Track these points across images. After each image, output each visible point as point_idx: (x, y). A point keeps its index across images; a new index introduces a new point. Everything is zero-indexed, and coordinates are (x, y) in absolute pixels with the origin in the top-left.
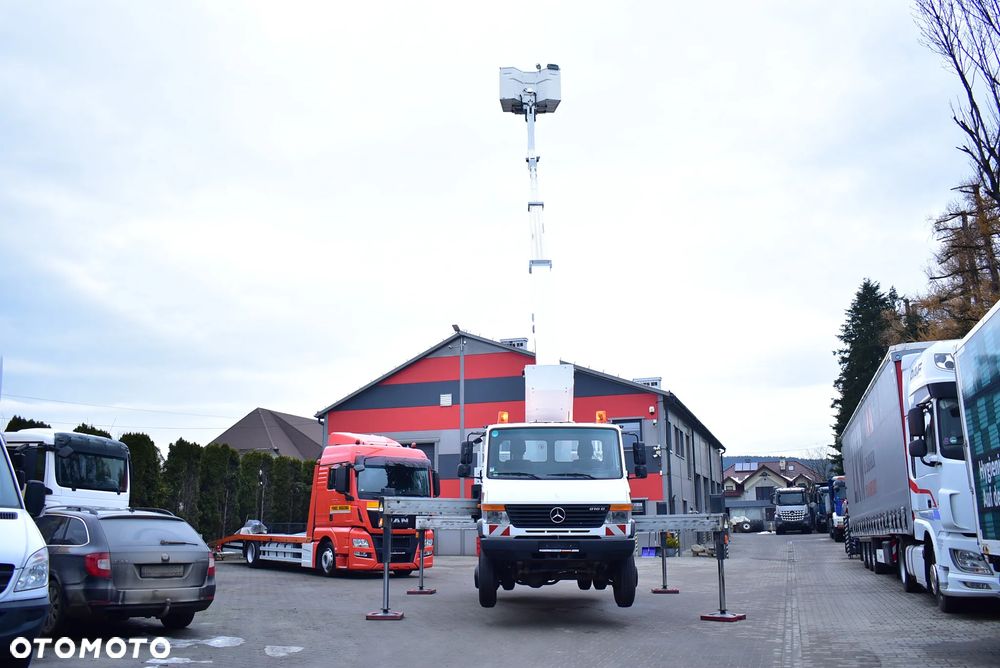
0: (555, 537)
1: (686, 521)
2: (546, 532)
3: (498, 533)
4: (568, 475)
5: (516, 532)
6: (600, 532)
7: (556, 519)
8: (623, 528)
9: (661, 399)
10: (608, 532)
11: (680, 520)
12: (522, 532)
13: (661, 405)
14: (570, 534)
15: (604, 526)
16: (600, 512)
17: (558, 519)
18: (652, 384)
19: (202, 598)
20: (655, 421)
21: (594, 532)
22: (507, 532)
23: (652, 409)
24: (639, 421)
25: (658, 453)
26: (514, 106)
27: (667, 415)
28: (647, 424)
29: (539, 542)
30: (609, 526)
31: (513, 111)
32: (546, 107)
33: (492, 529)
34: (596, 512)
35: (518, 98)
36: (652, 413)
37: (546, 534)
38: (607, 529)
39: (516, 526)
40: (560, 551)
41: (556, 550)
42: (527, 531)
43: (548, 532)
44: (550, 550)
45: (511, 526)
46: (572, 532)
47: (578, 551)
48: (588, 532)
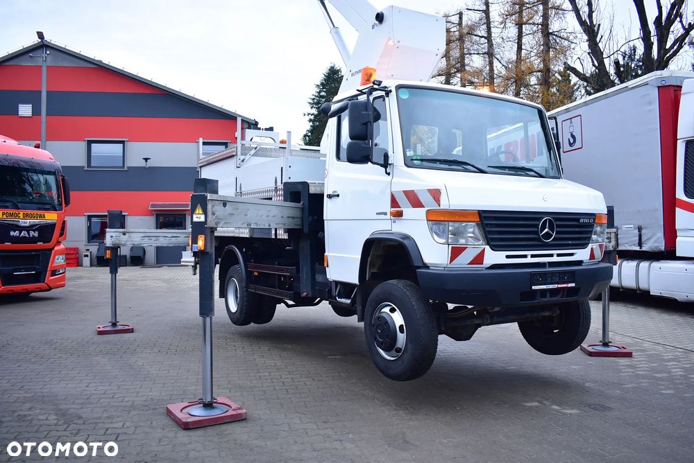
0: (544, 265)
2: (529, 257)
3: (464, 260)
5: (494, 257)
6: (585, 254)
7: (545, 236)
10: (592, 256)
12: (500, 257)
14: (555, 259)
15: (590, 246)
16: (589, 224)
17: (547, 236)
21: (579, 255)
22: (479, 259)
24: (225, 144)
30: (594, 246)
33: (456, 252)
34: (584, 225)
37: (529, 260)
38: (592, 249)
39: (494, 248)
40: (556, 286)
41: (551, 286)
42: (508, 257)
43: (533, 256)
44: (544, 287)
45: (487, 248)
46: (559, 255)
47: (573, 285)
48: (572, 255)
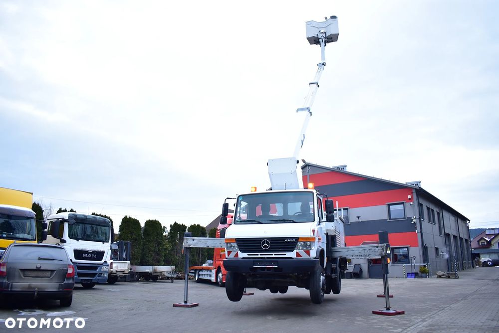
0: (264, 258)
1: (365, 250)
2: (259, 255)
3: (232, 256)
4: (280, 220)
5: (242, 255)
6: (292, 255)
7: (264, 247)
8: (308, 253)
9: (414, 191)
10: (298, 255)
11: (361, 249)
12: (245, 255)
13: (414, 194)
14: (274, 256)
15: (295, 251)
16: (292, 242)
17: (266, 247)
18: (416, 185)
19: (61, 290)
20: (412, 203)
21: (288, 255)
22: (237, 255)
23: (409, 197)
24: (403, 203)
25: (414, 220)
26: (315, 41)
27: (418, 199)
28: (407, 205)
29: (254, 261)
30: (298, 251)
31: (315, 44)
32: (332, 38)
33: (229, 253)
34: (289, 242)
35: (316, 36)
36: (410, 199)
37: (259, 256)
38: (297, 253)
39: (242, 251)
40: (266, 266)
41: (263, 266)
42: (248, 255)
43: (261, 255)
44: (260, 266)
45: (239, 252)
46: (275, 255)
47: (277, 267)
48: (285, 255)
